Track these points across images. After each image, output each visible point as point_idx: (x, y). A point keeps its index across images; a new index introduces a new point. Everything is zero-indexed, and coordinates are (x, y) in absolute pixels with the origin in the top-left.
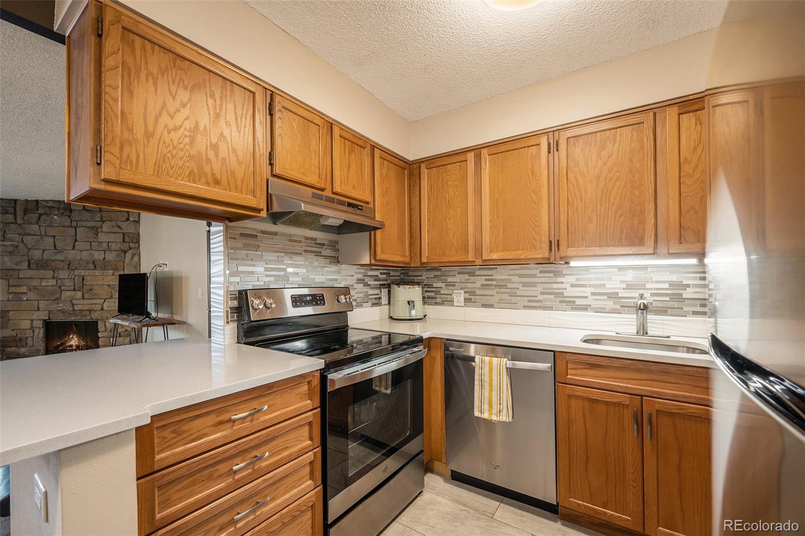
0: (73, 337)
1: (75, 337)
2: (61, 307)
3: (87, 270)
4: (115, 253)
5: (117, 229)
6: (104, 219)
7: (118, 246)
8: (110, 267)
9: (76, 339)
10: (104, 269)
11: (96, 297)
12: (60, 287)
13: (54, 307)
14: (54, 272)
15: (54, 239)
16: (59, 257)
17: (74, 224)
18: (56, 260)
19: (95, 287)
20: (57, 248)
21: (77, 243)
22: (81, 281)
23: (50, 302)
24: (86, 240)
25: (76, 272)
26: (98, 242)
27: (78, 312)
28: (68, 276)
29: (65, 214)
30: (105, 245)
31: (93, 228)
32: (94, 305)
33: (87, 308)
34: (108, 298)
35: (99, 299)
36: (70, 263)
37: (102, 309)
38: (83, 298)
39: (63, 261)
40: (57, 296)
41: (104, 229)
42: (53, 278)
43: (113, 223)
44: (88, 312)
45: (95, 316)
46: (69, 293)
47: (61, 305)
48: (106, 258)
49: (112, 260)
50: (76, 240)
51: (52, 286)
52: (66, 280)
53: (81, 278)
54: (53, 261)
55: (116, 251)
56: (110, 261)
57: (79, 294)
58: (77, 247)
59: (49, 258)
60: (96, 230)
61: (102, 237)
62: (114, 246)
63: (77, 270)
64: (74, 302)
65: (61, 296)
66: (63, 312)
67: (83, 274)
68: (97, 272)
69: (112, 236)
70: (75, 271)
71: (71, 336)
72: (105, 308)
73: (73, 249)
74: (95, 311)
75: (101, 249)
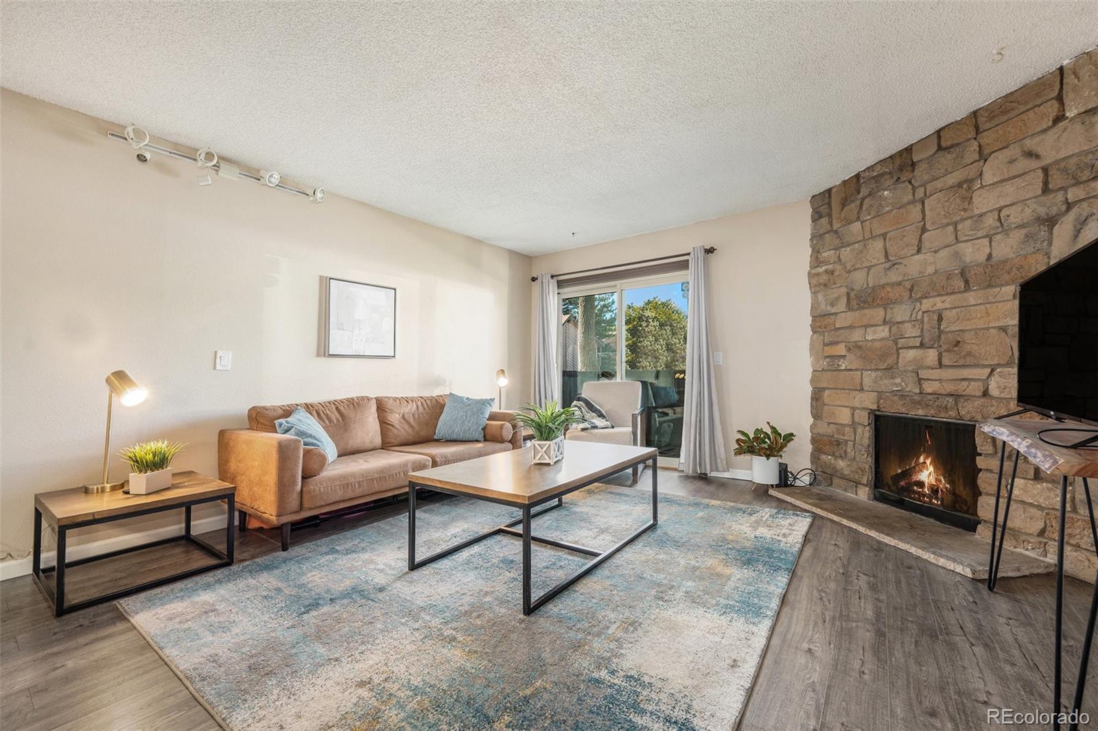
0: (925, 463)
1: (928, 462)
2: (897, 385)
3: (948, 294)
4: (1018, 235)
5: (1024, 164)
6: (986, 152)
7: (1028, 211)
8: (1007, 277)
9: (931, 469)
10: (990, 286)
11: (969, 361)
12: (896, 342)
13: (887, 384)
14: (885, 309)
15: (885, 239)
16: (894, 277)
17: (920, 193)
18: (887, 284)
19: (967, 336)
20: (890, 258)
21: (926, 235)
22: (936, 322)
23: (879, 373)
24: (945, 221)
25: (926, 304)
26: (971, 218)
27: (930, 397)
28: (909, 314)
29: (903, 179)
30: (990, 221)
31: (960, 185)
32: (965, 383)
33: (949, 388)
34: (999, 365)
35: (976, 366)
36: (912, 286)
37: (985, 393)
38: (941, 365)
39: (899, 284)
40: (890, 361)
41: (989, 178)
42: (885, 322)
43: (1014, 151)
44: (951, 400)
45: (967, 411)
46: (911, 354)
47: (898, 381)
48: (994, 255)
49: (1012, 255)
50: (924, 230)
51: (883, 339)
52: (906, 325)
53: (936, 318)
54: (883, 286)
55: (1019, 227)
56: (1006, 261)
57: (932, 355)
58: (926, 244)
59: (877, 284)
60: (965, 188)
61: (984, 201)
62: (1015, 216)
63: (926, 297)
64: (924, 374)
65: (898, 363)
66: (902, 395)
67: (939, 306)
68: (972, 297)
69: (1009, 188)
70: (924, 301)
71: (922, 460)
72: (994, 391)
73: (919, 251)
74: (968, 398)
75: (980, 234)
